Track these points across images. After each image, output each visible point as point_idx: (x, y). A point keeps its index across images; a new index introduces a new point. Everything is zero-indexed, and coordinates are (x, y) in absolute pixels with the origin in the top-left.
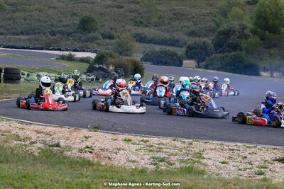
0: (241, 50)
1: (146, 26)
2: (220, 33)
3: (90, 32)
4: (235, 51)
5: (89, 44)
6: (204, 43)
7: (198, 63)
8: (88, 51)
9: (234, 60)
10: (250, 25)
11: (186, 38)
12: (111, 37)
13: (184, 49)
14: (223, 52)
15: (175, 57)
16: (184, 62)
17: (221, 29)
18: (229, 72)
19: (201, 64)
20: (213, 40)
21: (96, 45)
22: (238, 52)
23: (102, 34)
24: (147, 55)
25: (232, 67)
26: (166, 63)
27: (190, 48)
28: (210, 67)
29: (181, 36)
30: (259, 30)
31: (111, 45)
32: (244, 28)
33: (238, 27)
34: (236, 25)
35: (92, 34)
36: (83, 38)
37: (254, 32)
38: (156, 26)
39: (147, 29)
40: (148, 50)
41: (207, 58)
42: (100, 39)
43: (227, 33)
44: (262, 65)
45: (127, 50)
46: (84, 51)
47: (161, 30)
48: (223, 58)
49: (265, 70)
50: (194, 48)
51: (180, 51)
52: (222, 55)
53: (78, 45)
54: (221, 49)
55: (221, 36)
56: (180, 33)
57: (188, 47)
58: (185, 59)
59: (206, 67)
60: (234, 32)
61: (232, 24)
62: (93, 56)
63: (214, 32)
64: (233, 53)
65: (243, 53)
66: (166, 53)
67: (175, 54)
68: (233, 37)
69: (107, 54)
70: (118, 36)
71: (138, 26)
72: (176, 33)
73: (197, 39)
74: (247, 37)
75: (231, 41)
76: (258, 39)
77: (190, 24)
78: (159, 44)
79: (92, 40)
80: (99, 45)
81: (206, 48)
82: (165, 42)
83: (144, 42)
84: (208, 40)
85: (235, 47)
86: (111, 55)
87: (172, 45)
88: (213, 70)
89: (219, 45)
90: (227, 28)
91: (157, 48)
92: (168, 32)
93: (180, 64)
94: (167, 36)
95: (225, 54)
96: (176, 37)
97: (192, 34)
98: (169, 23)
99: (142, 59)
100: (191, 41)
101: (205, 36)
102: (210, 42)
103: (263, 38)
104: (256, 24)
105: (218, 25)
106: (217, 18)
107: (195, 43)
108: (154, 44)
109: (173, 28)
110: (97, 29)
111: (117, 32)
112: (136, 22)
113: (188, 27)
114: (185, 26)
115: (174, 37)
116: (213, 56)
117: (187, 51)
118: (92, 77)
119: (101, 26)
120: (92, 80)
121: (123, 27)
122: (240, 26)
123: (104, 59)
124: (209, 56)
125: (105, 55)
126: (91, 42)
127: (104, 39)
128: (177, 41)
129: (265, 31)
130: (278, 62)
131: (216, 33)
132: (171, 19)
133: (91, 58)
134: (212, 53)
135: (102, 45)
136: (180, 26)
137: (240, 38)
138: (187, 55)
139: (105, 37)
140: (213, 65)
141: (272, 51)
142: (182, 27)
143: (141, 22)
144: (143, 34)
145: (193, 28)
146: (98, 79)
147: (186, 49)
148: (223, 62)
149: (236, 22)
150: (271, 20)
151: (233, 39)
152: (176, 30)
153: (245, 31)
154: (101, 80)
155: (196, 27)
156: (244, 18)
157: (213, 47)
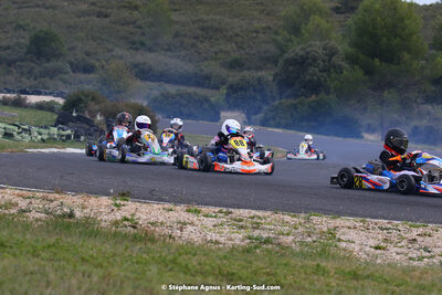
0: (328, 92)
1: (151, 50)
2: (289, 62)
3: (48, 60)
4: (316, 94)
5: (50, 83)
6: (259, 80)
7: (249, 118)
8: (46, 94)
9: (314, 109)
10: (343, 47)
11: (224, 72)
12: (88, 69)
14: (296, 96)
15: (206, 106)
16: (222, 114)
17: (289, 55)
19: (253, 118)
20: (275, 75)
21: (60, 83)
22: (322, 95)
23: (71, 64)
24: (155, 100)
25: (313, 123)
26: (190, 117)
27: (233, 89)
28: (271, 122)
29: (213, 68)
30: (361, 56)
31: (89, 82)
32: (332, 53)
33: (320, 52)
34: (316, 47)
35: (54, 64)
36: (37, 70)
37: (352, 60)
38: (169, 50)
39: (152, 55)
40: (155, 93)
42: (65, 73)
43: (302, 63)
45: (119, 92)
46: (39, 93)
47: (178, 57)
48: (295, 107)
49: (370, 130)
50: (242, 89)
52: (293, 101)
53: (27, 83)
54: (289, 92)
55: (291, 68)
56: (213, 62)
57: (231, 87)
58: (224, 110)
59: (264, 123)
60: (315, 59)
61: (310, 46)
62: (61, 101)
63: (276, 62)
64: (313, 98)
65: (332, 97)
66: (190, 97)
67: (207, 100)
68: (311, 70)
69: (87, 96)
70: (103, 67)
71: (137, 49)
72: (206, 63)
73: (246, 73)
74: (339, 70)
75: (308, 77)
76: (360, 74)
77: (230, 47)
78: (175, 82)
79: (53, 74)
80: (65, 82)
81: (262, 89)
82: (186, 80)
83: (147, 79)
84: (267, 75)
85: (315, 87)
86: (93, 99)
87: (198, 84)
88: (276, 127)
89: (286, 84)
90: (301, 53)
91: (172, 89)
92: (191, 61)
93: (216, 118)
94: (189, 68)
95: (298, 100)
96: (206, 71)
97: (236, 65)
98: (193, 45)
100: (234, 77)
101: (259, 68)
102: (271, 78)
103: (369, 72)
104: (355, 45)
105: (283, 50)
106: (279, 38)
107: (242, 80)
108: (167, 82)
109: (200, 54)
110: (61, 55)
111: (98, 60)
112: (133, 43)
113: (227, 52)
114: (221, 51)
115: (202, 71)
116: (277, 102)
117: (228, 95)
118: (69, 132)
119: (69, 49)
120: (68, 137)
121: (109, 51)
122: (325, 49)
123: (82, 105)
124: (268, 104)
125: (83, 97)
126: (51, 78)
127: (74, 72)
128: (208, 78)
129: (373, 59)
130: (396, 116)
131: (281, 62)
132: (197, 38)
133: (57, 104)
134: (274, 99)
135: (70, 84)
136: (212, 50)
137: (325, 71)
138: (228, 102)
139: (76, 68)
140: (278, 120)
141: (386, 93)
142: (216, 53)
143: (142, 44)
144: (144, 64)
145: (236, 55)
146: (77, 137)
147: (225, 91)
148: (295, 114)
149: (318, 43)
150: (385, 40)
151: (313, 73)
152: (206, 59)
153: (334, 59)
154: (82, 138)
155: (242, 51)
156: (332, 35)
157: (275, 88)
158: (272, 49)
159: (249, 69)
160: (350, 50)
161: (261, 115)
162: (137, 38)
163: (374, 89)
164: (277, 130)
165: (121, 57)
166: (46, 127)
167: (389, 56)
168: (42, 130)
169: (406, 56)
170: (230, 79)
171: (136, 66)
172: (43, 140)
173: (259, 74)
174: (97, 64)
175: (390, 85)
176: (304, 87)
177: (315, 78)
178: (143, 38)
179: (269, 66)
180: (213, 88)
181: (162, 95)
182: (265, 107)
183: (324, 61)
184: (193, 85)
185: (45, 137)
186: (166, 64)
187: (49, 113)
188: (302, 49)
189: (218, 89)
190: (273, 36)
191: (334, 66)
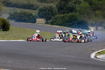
0: (76, 12)
4: (72, 12)
6: (51, 7)
7: (47, 21)
9: (71, 18)
13: (37, 11)
14: (64, 13)
15: (31, 17)
16: (37, 20)
18: (68, 27)
22: (74, 13)
24: (12, 15)
25: (70, 23)
26: (25, 21)
27: (41, 10)
28: (55, 23)
40: (12, 12)
41: (53, 18)
44: (90, 22)
48: (64, 17)
49: (92, 25)
50: (44, 10)
51: (35, 13)
52: (63, 15)
54: (62, 11)
55: (62, 2)
57: (40, 10)
58: (38, 18)
59: (52, 24)
64: (71, 14)
65: (77, 14)
66: (25, 14)
67: (31, 15)
75: (69, 6)
76: (88, 4)
81: (52, 11)
82: (24, 7)
83: (9, 6)
85: (72, 10)
89: (61, 9)
91: (19, 10)
93: (34, 22)
95: (65, 15)
97: (43, 1)
99: (8, 18)
102: (55, 6)
103: (91, 4)
107: (44, 7)
108: (17, 7)
115: (30, 3)
116: (57, 15)
117: (39, 13)
124: (54, 16)
130: (101, 20)
137: (75, 3)
138: (39, 15)
140: (57, 22)
141: (97, 12)
148: (63, 20)
157: (56, 10)
161: (51, 20)
163: (93, 10)
164: (57, 26)
171: (5, 1)
173: (51, 4)
176: (67, 10)
177: (72, 6)
180: (34, 10)
184: (27, 9)
186: (17, 1)
189: (36, 10)
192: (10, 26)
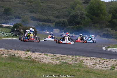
1: (35, 13)
2: (71, 16)
3: (9, 15)
5: (9, 21)
6: (64, 21)
8: (8, 24)
9: (78, 29)
10: (85, 13)
11: (54, 19)
12: (19, 18)
14: (73, 25)
16: (54, 30)
17: (71, 14)
19: (62, 31)
20: (68, 20)
21: (12, 21)
22: (80, 25)
29: (52, 18)
30: (90, 15)
31: (19, 21)
32: (83, 14)
34: (79, 13)
35: (10, 16)
36: (6, 18)
37: (88, 16)
38: (40, 13)
39: (36, 14)
40: (37, 24)
42: (13, 19)
43: (75, 17)
45: (27, 24)
47: (43, 15)
48: (73, 28)
50: (59, 23)
53: (3, 21)
54: (71, 24)
55: (72, 18)
56: (52, 16)
60: (78, 16)
61: (77, 12)
62: (12, 26)
63: (68, 16)
64: (78, 26)
65: (82, 26)
66: (45, 25)
67: (50, 26)
68: (77, 18)
69: (19, 25)
70: (23, 17)
71: (32, 13)
72: (50, 16)
73: (60, 19)
74: (84, 18)
75: (76, 20)
76: (90, 19)
77: (56, 12)
78: (42, 21)
81: (64, 23)
82: (45, 21)
83: (34, 20)
84: (66, 20)
85: (78, 23)
86: (20, 25)
87: (48, 22)
90: (74, 14)
91: (41, 23)
92: (46, 16)
93: (52, 31)
94: (45, 18)
96: (50, 18)
97: (57, 17)
98: (46, 12)
100: (57, 20)
101: (63, 18)
102: (67, 20)
103: (92, 19)
105: (70, 13)
106: (69, 10)
107: (59, 21)
108: (39, 21)
109: (48, 14)
110: (12, 14)
111: (22, 15)
112: (31, 11)
113: (55, 14)
114: (54, 13)
115: (49, 18)
117: (55, 25)
118: (14, 34)
119: (14, 13)
120: (14, 35)
121: (25, 13)
122: (80, 13)
123: (18, 27)
124: (66, 27)
125: (18, 25)
126: (10, 20)
127: (15, 18)
128: (50, 20)
129: (93, 16)
130: (99, 31)
131: (69, 16)
132: (47, 10)
133: (11, 27)
134: (67, 26)
135: (15, 21)
136: (51, 13)
137: (81, 19)
138: (55, 26)
139: (16, 17)
141: (96, 25)
142: (52, 14)
143: (33, 11)
144: (34, 16)
145: (58, 15)
146: (16, 35)
147: (55, 24)
148: (73, 30)
149: (79, 12)
150: (96, 11)
151: (78, 19)
152: (50, 15)
153: (83, 16)
154: (17, 36)
155: (59, 14)
156: (82, 10)
157: (68, 23)
158: (67, 13)
159: (61, 18)
160: (87, 13)
161: (64, 30)
162: (32, 10)
163: (93, 24)
165: (28, 15)
166: (8, 33)
167: (97, 15)
168: (7, 34)
169: (101, 15)
170: (56, 21)
171: (32, 17)
172: (7, 36)
173: (64, 19)
174: (21, 16)
175: (97, 23)
176: (75, 23)
177: (78, 21)
178: (34, 10)
179: (66, 17)
181: (38, 25)
182: (65, 28)
183: (80, 16)
184: (46, 22)
185: (8, 35)
186: (39, 17)
187: (9, 29)
188: (75, 13)
189: (53, 23)
190: (67, 9)
191: (83, 18)
192: (37, 32)
